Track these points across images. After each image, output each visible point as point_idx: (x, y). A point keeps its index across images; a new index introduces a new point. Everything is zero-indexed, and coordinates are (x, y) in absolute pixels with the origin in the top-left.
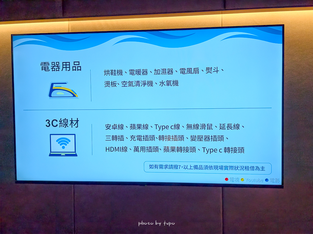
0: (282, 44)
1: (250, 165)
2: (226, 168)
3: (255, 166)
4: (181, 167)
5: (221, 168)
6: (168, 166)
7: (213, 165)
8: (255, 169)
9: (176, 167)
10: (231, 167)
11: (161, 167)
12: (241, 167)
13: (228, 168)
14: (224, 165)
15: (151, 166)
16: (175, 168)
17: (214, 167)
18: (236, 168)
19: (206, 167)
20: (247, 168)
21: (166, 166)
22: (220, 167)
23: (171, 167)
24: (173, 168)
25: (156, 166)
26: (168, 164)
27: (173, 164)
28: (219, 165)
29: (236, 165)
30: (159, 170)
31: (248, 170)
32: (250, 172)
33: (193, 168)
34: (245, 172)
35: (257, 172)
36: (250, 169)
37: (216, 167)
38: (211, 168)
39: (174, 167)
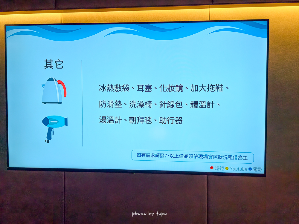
0: (267, 38)
1: (233, 154)
2: (211, 157)
3: (238, 156)
4: (167, 155)
5: (206, 157)
6: (155, 155)
7: (198, 153)
8: (238, 158)
9: (162, 155)
10: (215, 156)
11: (148, 155)
12: (224, 156)
13: (213, 157)
14: (209, 154)
15: (138, 155)
16: (161, 157)
17: (199, 156)
18: (220, 157)
19: (192, 156)
20: (230, 157)
21: (153, 155)
22: (204, 156)
23: (158, 155)
24: (160, 157)
25: (143, 155)
26: (155, 152)
27: (160, 152)
28: (204, 154)
29: (220, 154)
30: (146, 158)
31: (231, 159)
32: (233, 161)
33: (179, 157)
34: (229, 161)
35: (240, 161)
36: (233, 158)
37: (201, 156)
38: (196, 157)
39: (160, 155)
